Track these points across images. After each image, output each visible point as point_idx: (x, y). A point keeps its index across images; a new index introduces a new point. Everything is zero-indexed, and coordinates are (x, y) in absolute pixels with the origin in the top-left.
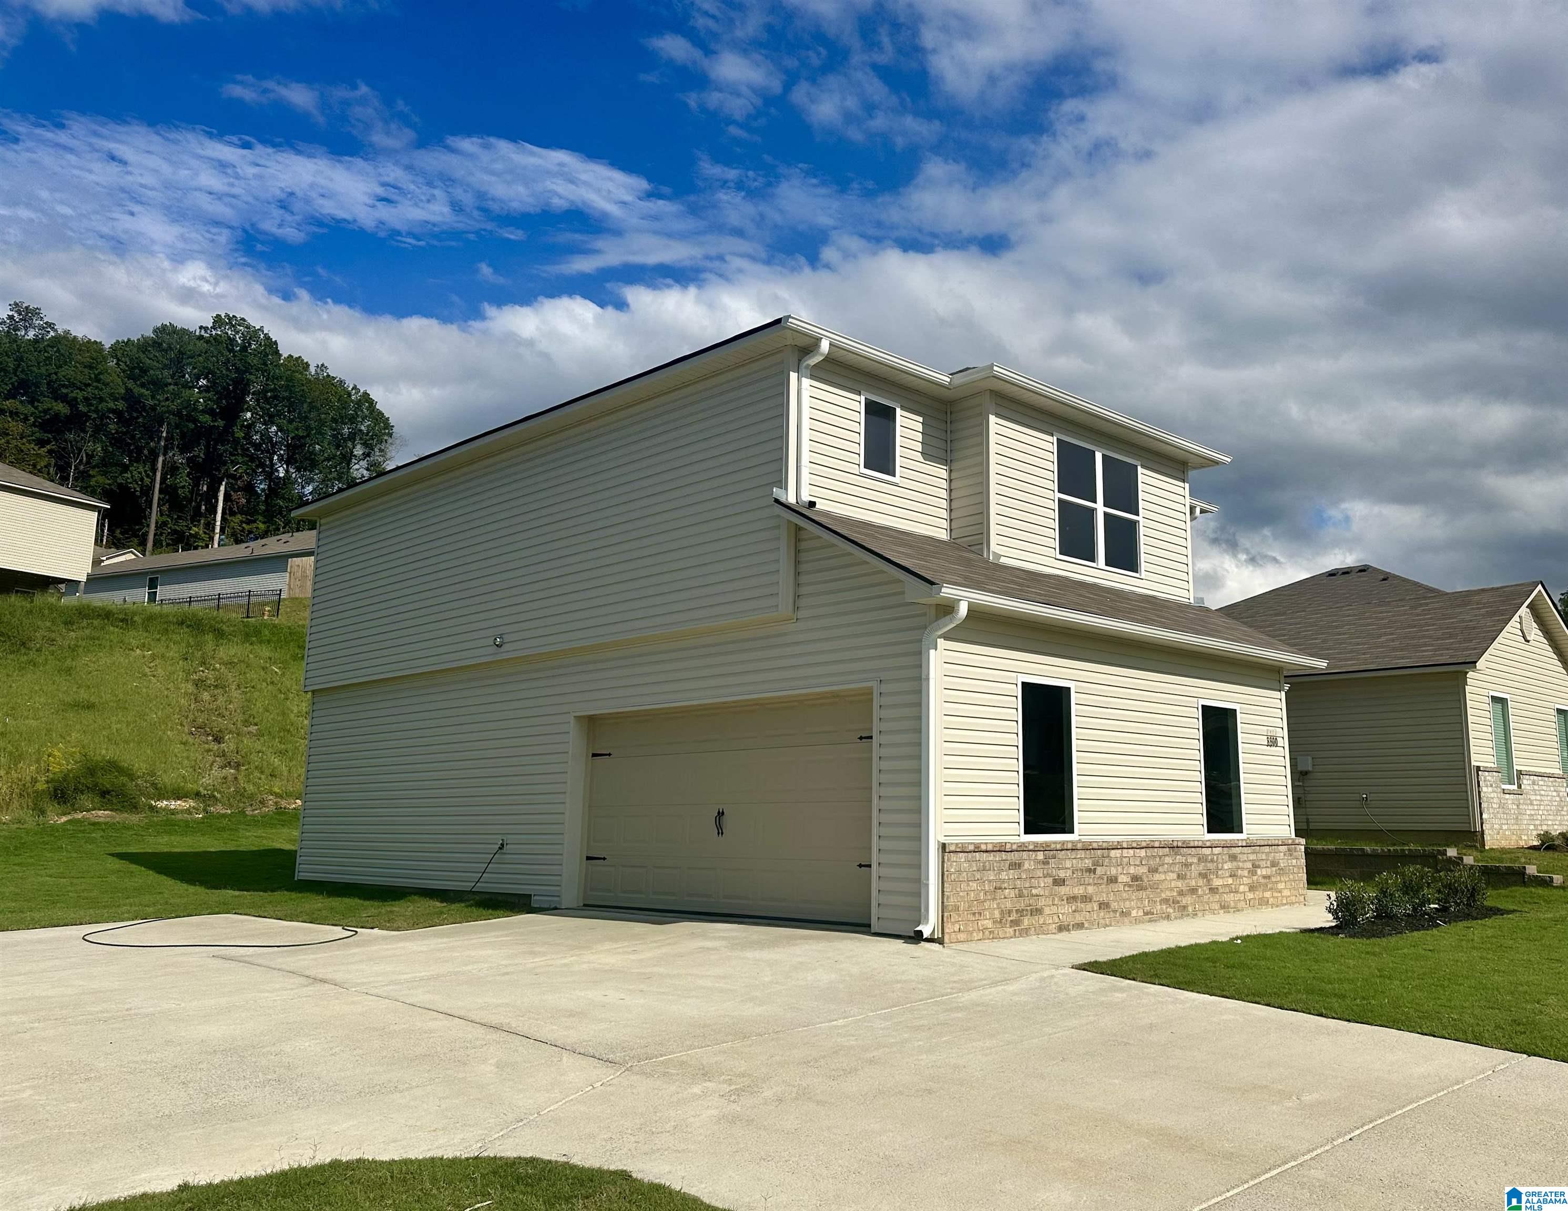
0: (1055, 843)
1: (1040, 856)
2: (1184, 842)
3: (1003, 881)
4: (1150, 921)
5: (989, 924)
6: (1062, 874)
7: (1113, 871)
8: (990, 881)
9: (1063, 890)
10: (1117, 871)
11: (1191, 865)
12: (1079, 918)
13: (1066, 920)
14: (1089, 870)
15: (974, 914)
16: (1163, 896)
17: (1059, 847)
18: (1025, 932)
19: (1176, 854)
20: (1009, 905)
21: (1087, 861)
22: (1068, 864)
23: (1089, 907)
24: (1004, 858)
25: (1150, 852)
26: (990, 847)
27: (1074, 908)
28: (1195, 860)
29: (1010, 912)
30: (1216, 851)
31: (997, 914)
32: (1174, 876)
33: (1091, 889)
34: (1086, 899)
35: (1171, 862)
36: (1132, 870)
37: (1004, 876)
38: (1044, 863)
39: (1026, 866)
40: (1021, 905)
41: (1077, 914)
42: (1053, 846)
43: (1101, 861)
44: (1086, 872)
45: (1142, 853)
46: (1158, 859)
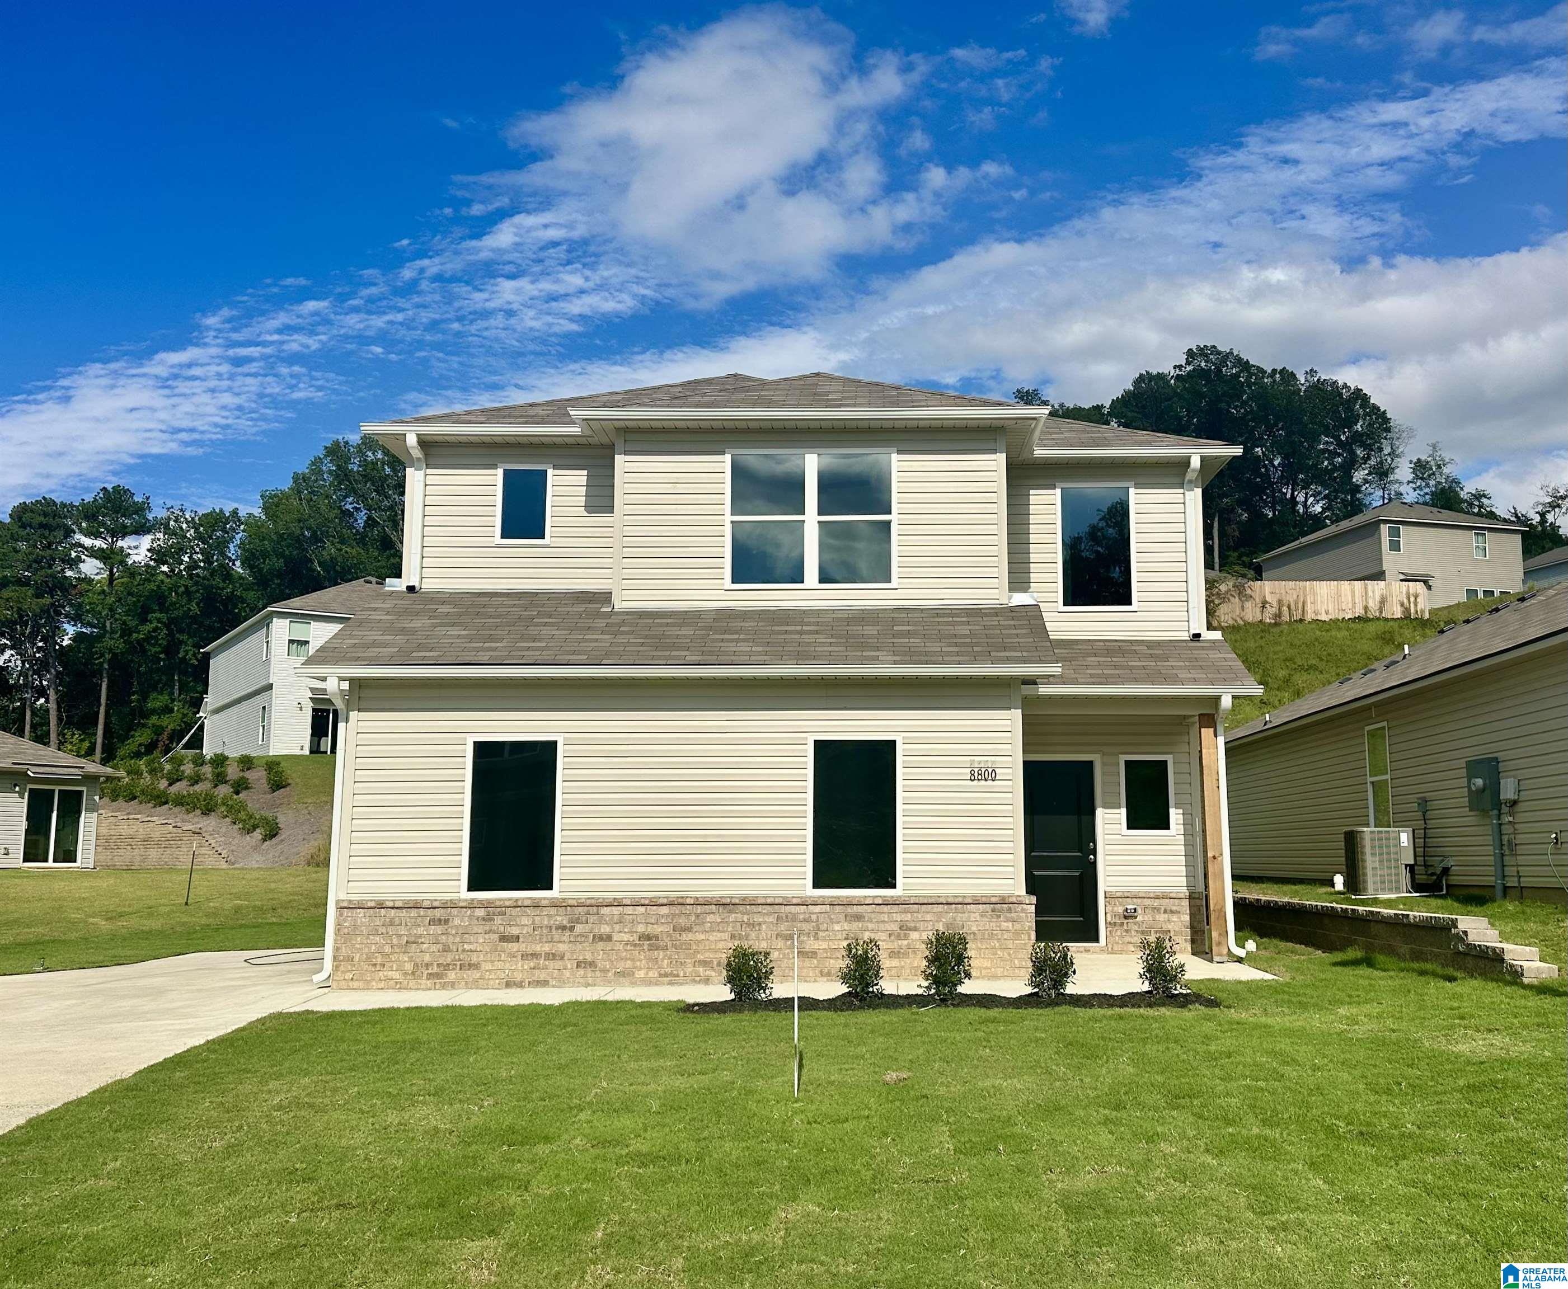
0: (500, 900)
1: (480, 913)
2: (744, 899)
3: (420, 936)
4: (670, 983)
5: (396, 975)
6: (515, 931)
7: (605, 929)
8: (400, 936)
9: (514, 947)
10: (613, 928)
11: (760, 924)
12: (542, 975)
13: (518, 977)
14: (564, 928)
15: (375, 965)
16: (700, 957)
17: (507, 904)
18: (453, 985)
19: (730, 912)
20: (427, 958)
21: (559, 918)
22: (525, 921)
23: (558, 964)
24: (422, 914)
25: (676, 910)
26: (400, 904)
27: (532, 964)
28: (771, 919)
29: (427, 965)
30: (817, 909)
31: (409, 967)
32: (726, 936)
33: (562, 947)
34: (552, 956)
35: (719, 920)
36: (641, 928)
37: (421, 930)
38: (484, 919)
39: (457, 922)
40: (449, 958)
41: (537, 972)
42: (498, 903)
43: (584, 919)
44: (557, 929)
45: (665, 910)
46: (693, 918)
